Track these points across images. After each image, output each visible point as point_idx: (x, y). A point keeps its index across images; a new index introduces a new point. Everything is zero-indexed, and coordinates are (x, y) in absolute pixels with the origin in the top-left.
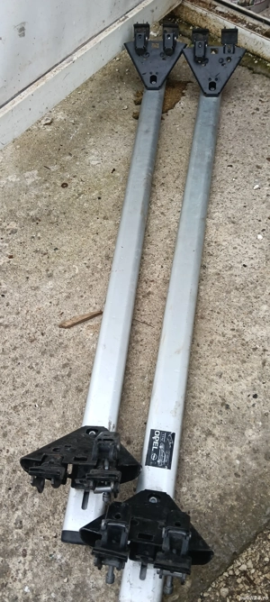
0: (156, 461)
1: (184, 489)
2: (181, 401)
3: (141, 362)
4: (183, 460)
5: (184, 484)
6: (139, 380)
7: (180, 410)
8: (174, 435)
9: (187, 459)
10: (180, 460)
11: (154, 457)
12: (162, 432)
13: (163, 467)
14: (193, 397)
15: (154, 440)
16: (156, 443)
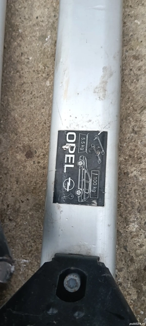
0: (73, 191)
1: (133, 227)
2: (115, 66)
3: (38, 13)
4: (127, 174)
5: (132, 218)
6: (36, 44)
7: (113, 85)
8: (104, 134)
9: (134, 171)
10: (122, 175)
11: (68, 186)
12: (81, 134)
13: (88, 202)
14: (136, 58)
15: (66, 152)
16: (71, 156)
